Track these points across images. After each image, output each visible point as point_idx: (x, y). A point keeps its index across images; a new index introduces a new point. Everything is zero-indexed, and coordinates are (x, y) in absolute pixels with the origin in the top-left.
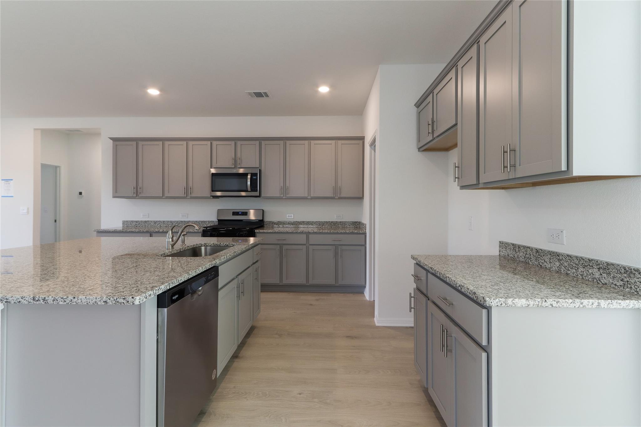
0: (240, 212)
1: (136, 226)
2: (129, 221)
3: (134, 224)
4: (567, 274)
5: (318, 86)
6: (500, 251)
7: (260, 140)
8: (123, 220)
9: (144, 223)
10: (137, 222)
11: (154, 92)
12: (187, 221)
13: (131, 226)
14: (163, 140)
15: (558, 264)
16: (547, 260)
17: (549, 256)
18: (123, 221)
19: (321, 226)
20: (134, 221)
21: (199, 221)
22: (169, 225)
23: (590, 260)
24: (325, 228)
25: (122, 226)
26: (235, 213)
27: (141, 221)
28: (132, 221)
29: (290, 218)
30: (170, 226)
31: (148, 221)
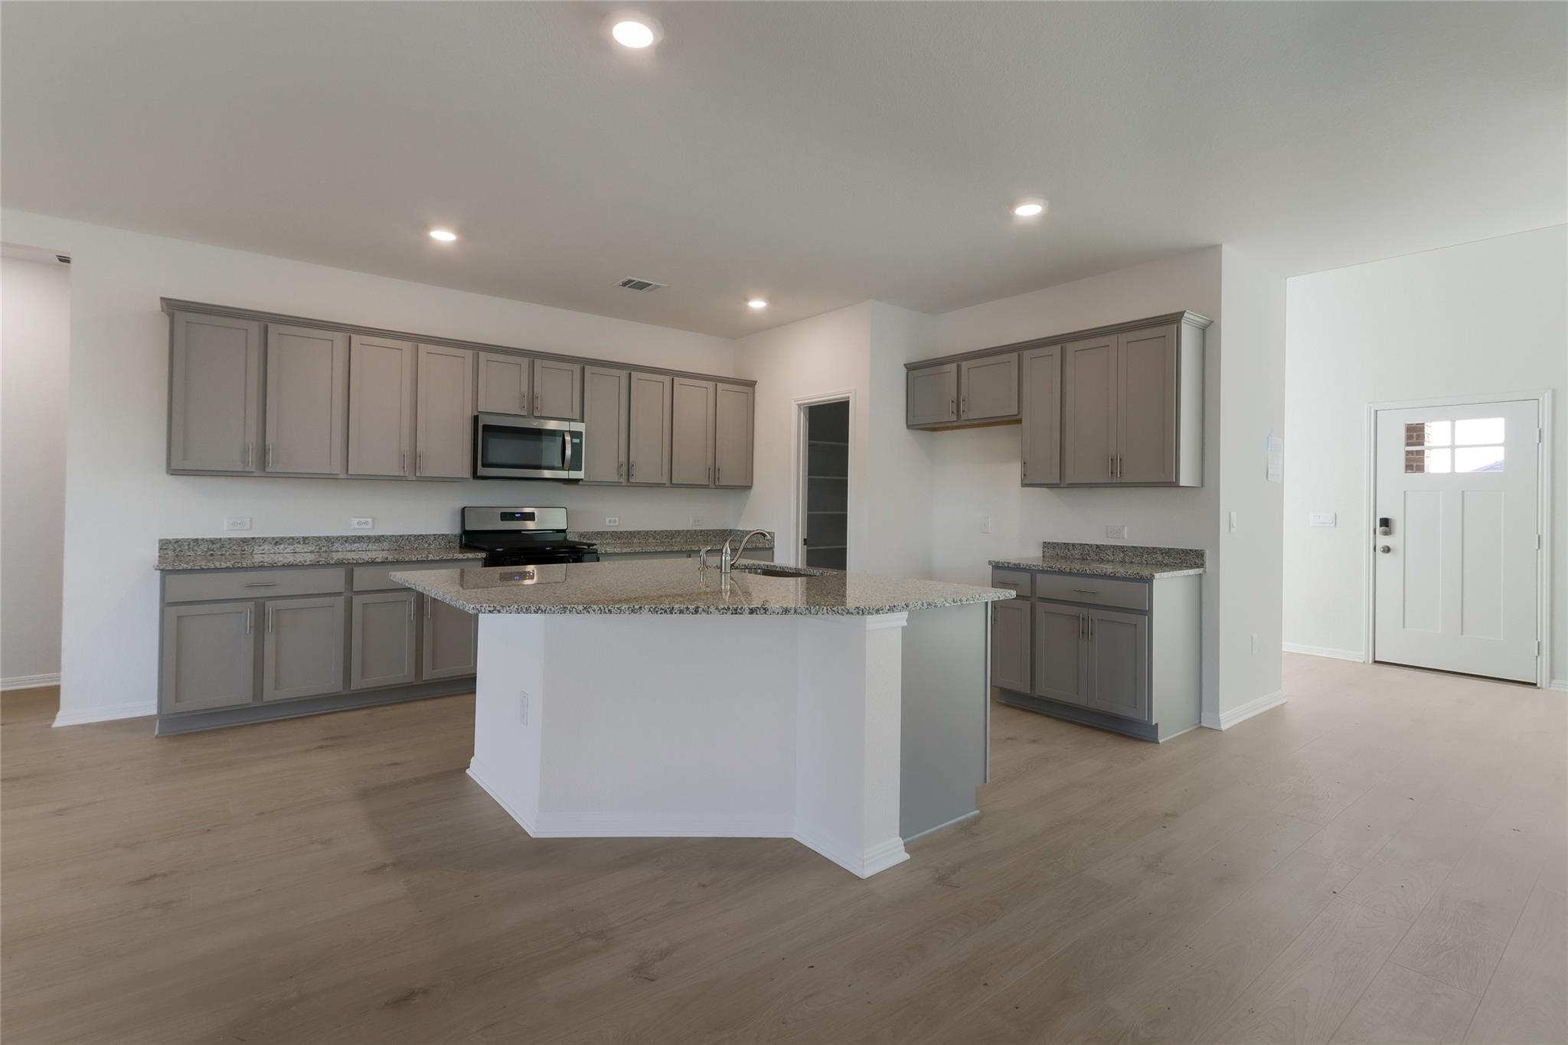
0: (518, 513)
1: (212, 555)
2: (185, 540)
3: (204, 547)
4: (1132, 562)
5: (747, 300)
6: (1044, 552)
7: (584, 363)
8: (162, 538)
9: (239, 545)
10: (213, 541)
11: (443, 236)
12: (375, 536)
13: (192, 553)
14: (350, 330)
15: (1122, 555)
16: (1110, 554)
17: (1112, 549)
18: (161, 541)
19: (669, 540)
20: (202, 540)
21: (410, 535)
22: (320, 549)
23: (1154, 548)
24: (676, 542)
25: (157, 554)
26: (507, 516)
27: (230, 539)
28: (197, 540)
29: (612, 524)
30: (323, 549)
31: (253, 538)
